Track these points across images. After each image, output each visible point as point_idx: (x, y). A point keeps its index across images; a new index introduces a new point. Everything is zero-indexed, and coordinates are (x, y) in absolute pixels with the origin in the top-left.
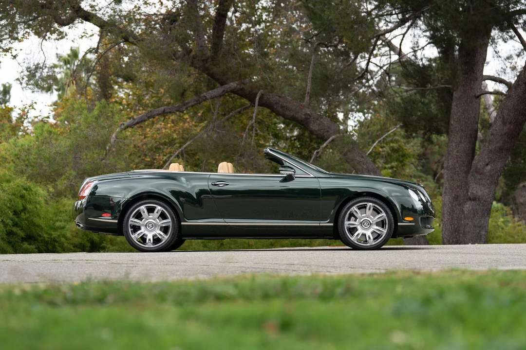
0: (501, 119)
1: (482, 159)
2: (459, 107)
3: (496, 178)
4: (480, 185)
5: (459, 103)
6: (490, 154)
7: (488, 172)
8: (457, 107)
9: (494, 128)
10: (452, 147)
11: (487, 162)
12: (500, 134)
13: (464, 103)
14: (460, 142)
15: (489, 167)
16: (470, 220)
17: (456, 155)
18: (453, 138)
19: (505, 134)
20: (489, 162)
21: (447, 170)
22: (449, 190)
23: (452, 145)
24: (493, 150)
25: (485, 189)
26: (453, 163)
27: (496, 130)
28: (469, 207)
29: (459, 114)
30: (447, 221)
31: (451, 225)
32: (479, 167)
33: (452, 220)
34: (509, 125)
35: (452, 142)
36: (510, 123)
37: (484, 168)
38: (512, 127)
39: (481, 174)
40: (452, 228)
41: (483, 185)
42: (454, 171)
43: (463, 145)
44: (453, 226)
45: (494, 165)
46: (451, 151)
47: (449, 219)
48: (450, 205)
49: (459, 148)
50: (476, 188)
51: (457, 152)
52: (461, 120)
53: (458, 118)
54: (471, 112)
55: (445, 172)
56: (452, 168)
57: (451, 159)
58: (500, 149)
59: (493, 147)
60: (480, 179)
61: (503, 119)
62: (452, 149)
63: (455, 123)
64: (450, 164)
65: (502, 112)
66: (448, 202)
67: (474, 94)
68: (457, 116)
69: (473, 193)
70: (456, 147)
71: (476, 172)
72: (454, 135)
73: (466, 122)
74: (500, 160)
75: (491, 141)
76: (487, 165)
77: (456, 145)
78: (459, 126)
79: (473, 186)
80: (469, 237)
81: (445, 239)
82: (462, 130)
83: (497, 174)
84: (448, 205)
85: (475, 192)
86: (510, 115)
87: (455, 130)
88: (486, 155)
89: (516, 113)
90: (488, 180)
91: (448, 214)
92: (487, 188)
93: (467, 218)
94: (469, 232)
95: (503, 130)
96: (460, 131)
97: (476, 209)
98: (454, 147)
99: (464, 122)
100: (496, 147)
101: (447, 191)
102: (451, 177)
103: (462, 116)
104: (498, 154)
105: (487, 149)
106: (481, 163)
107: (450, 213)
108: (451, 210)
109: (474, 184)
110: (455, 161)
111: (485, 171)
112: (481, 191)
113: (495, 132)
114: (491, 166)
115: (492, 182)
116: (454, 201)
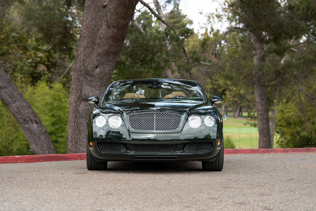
0: (106, 23)
1: (92, 61)
2: (88, 15)
3: (105, 80)
4: (91, 86)
5: (88, 11)
6: (98, 57)
7: (98, 74)
8: (87, 15)
9: (100, 31)
10: (80, 51)
11: (96, 65)
12: (106, 38)
13: (92, 12)
14: (87, 47)
15: (98, 70)
16: (84, 119)
17: (83, 59)
18: (82, 43)
19: (110, 38)
20: (98, 65)
21: (74, 72)
22: (74, 90)
23: (80, 50)
24: (101, 53)
25: (95, 91)
26: (80, 66)
27: (102, 34)
28: (83, 107)
29: (87, 21)
30: (71, 118)
31: (74, 122)
32: (89, 69)
33: (76, 118)
34: (113, 29)
35: (80, 47)
36: (113, 27)
37: (93, 71)
38: (115, 31)
39: (91, 76)
40: (75, 126)
41: (94, 87)
42: (80, 73)
43: (89, 50)
44: (75, 123)
45: (102, 67)
46: (79, 55)
47: (73, 117)
48: (74, 104)
49: (86, 52)
50: (88, 89)
51: (84, 56)
52: (89, 26)
53: (86, 25)
54: (98, 20)
55: (73, 74)
56: (78, 70)
57: (78, 62)
58: (107, 52)
59: (101, 50)
60: (91, 81)
61: (107, 23)
62: (80, 53)
63: (84, 29)
64: (77, 67)
65: (106, 16)
66: (73, 102)
67: (101, 4)
68: (86, 24)
69: (85, 94)
70: (83, 51)
71: (87, 74)
72: (83, 40)
73: (93, 29)
74: (108, 64)
75: (99, 45)
76: (97, 67)
77: (83, 50)
78: (87, 32)
79: (85, 88)
80: (83, 135)
81: (69, 136)
82: (89, 36)
83: (106, 76)
84: (73, 104)
85: (86, 93)
86: (112, 19)
87: (84, 36)
88: (95, 58)
89: (117, 17)
90: (98, 82)
91: (73, 112)
92: (98, 89)
93: (82, 117)
94: (83, 130)
95: (108, 33)
96: (88, 37)
97: (88, 109)
98: (82, 51)
99: (91, 29)
100: (103, 50)
101: (73, 92)
102: (77, 79)
103: (90, 23)
104: (106, 58)
105: (96, 52)
106: (90, 66)
107: (74, 111)
108: (75, 109)
109: (86, 86)
110: (82, 64)
111: (95, 73)
112: (92, 92)
113: (102, 36)
114: (100, 69)
115: (102, 85)
116: (78, 101)
